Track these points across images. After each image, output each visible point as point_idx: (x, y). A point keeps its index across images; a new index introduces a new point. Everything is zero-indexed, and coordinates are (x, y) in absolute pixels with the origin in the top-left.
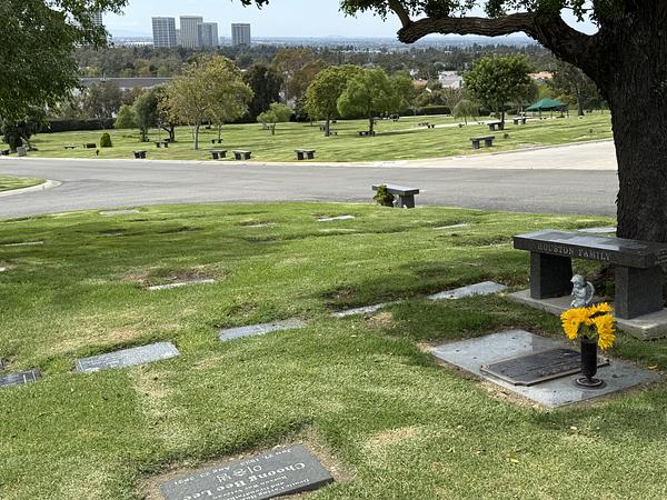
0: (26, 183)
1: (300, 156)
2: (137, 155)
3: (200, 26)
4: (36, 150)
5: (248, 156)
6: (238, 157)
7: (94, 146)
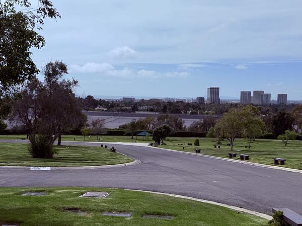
1: (276, 162)
2: (196, 151)
3: (262, 95)
4: (165, 144)
5: (247, 158)
6: (242, 158)
7: (191, 144)
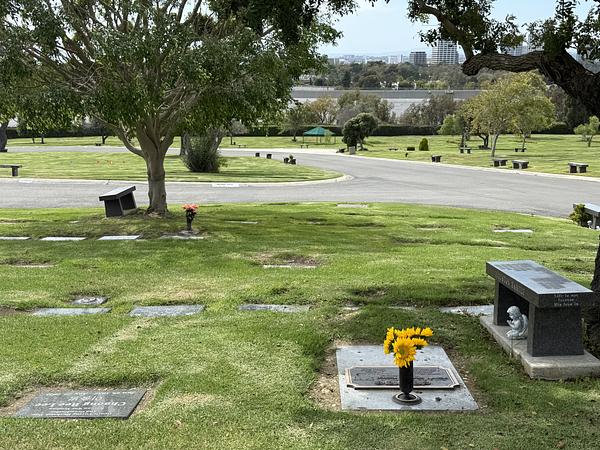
0: (326, 176)
1: (573, 169)
2: (434, 159)
4: (366, 150)
5: (525, 166)
6: (516, 166)
7: (413, 149)
